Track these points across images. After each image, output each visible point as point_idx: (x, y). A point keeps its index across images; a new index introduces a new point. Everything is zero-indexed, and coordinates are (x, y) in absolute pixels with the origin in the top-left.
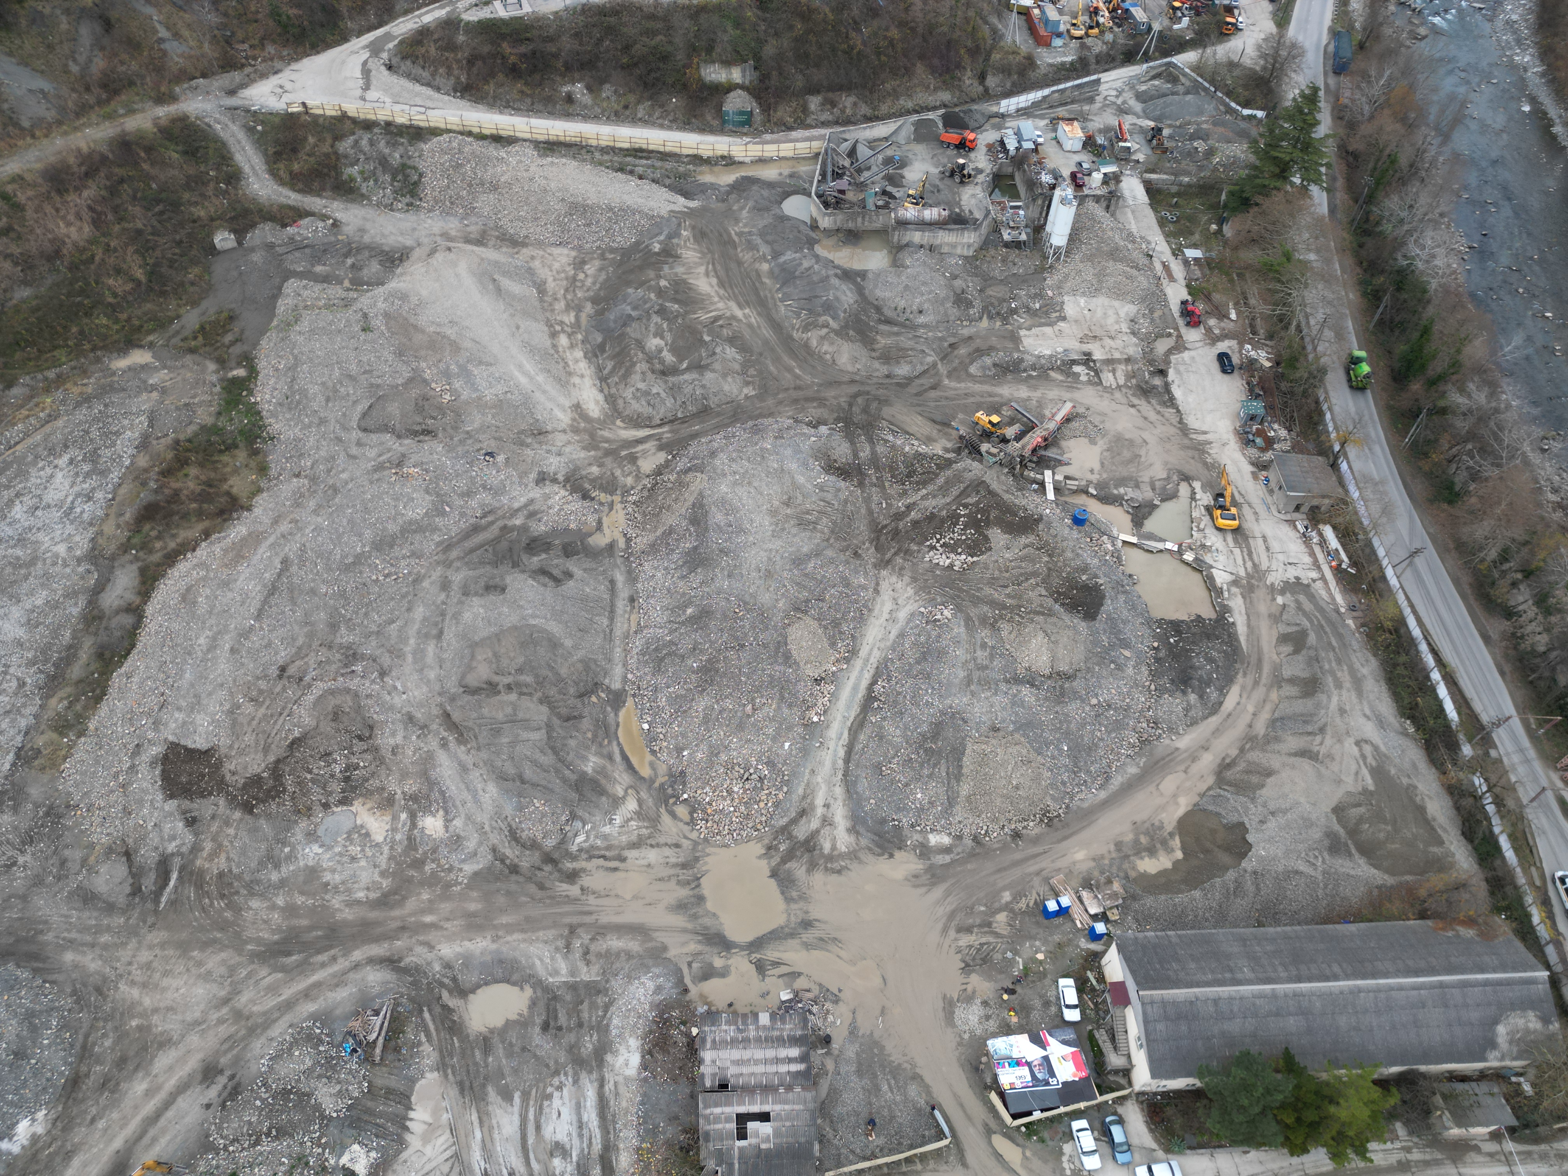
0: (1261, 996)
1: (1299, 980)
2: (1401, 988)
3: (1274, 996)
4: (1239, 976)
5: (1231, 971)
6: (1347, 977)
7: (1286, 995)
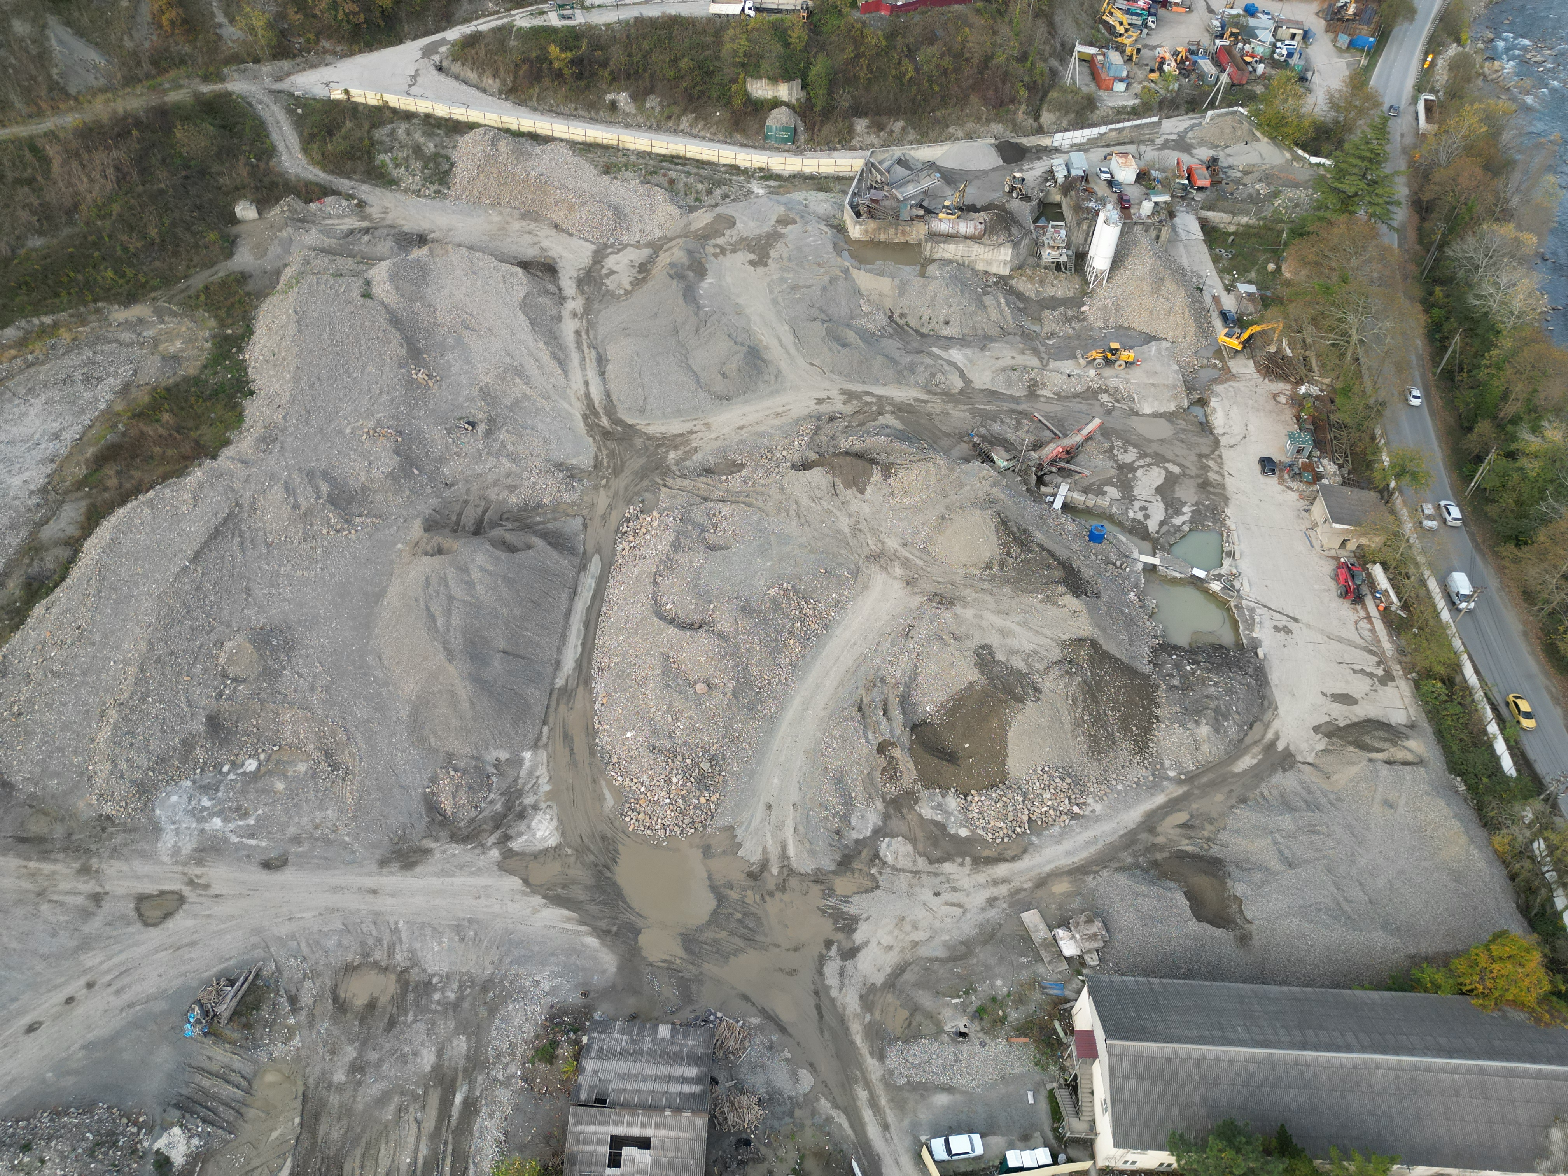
0: (1256, 1060)
1: (1304, 1048)
2: (1429, 1069)
3: (1272, 1062)
4: (1231, 1035)
5: (1222, 1029)
6: (1363, 1049)
7: (1286, 1063)
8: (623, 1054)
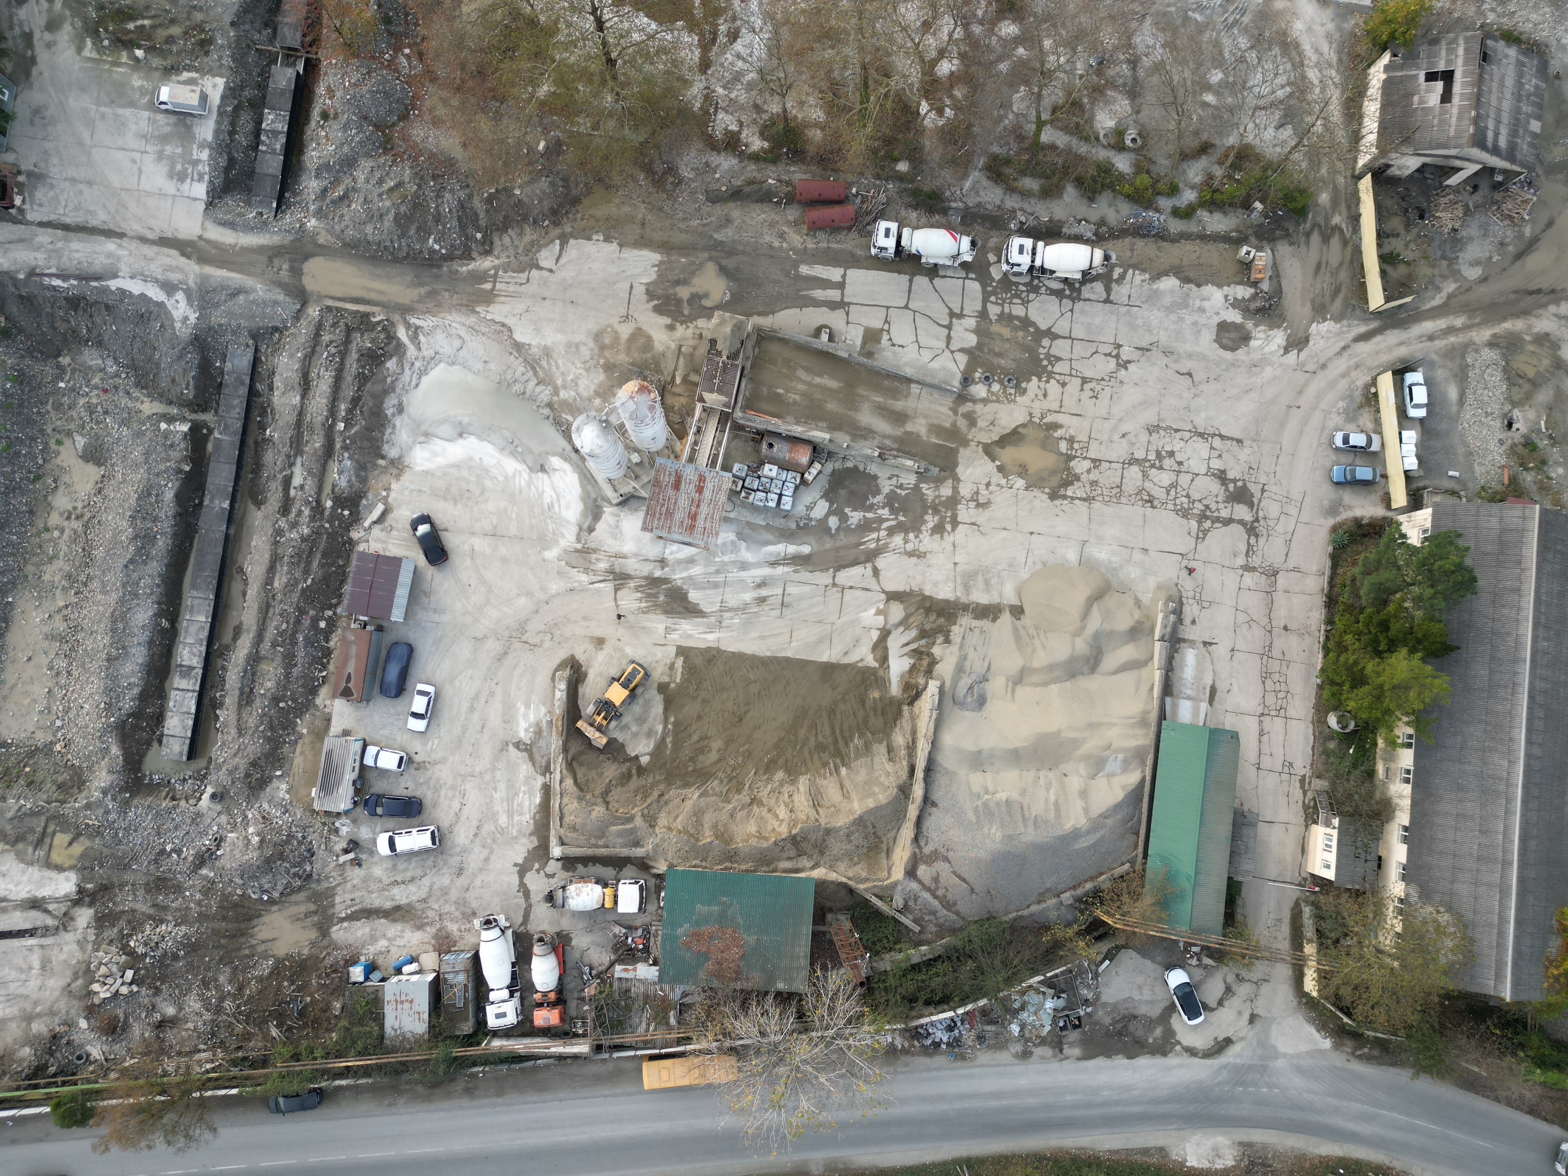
8: (1520, 85)
